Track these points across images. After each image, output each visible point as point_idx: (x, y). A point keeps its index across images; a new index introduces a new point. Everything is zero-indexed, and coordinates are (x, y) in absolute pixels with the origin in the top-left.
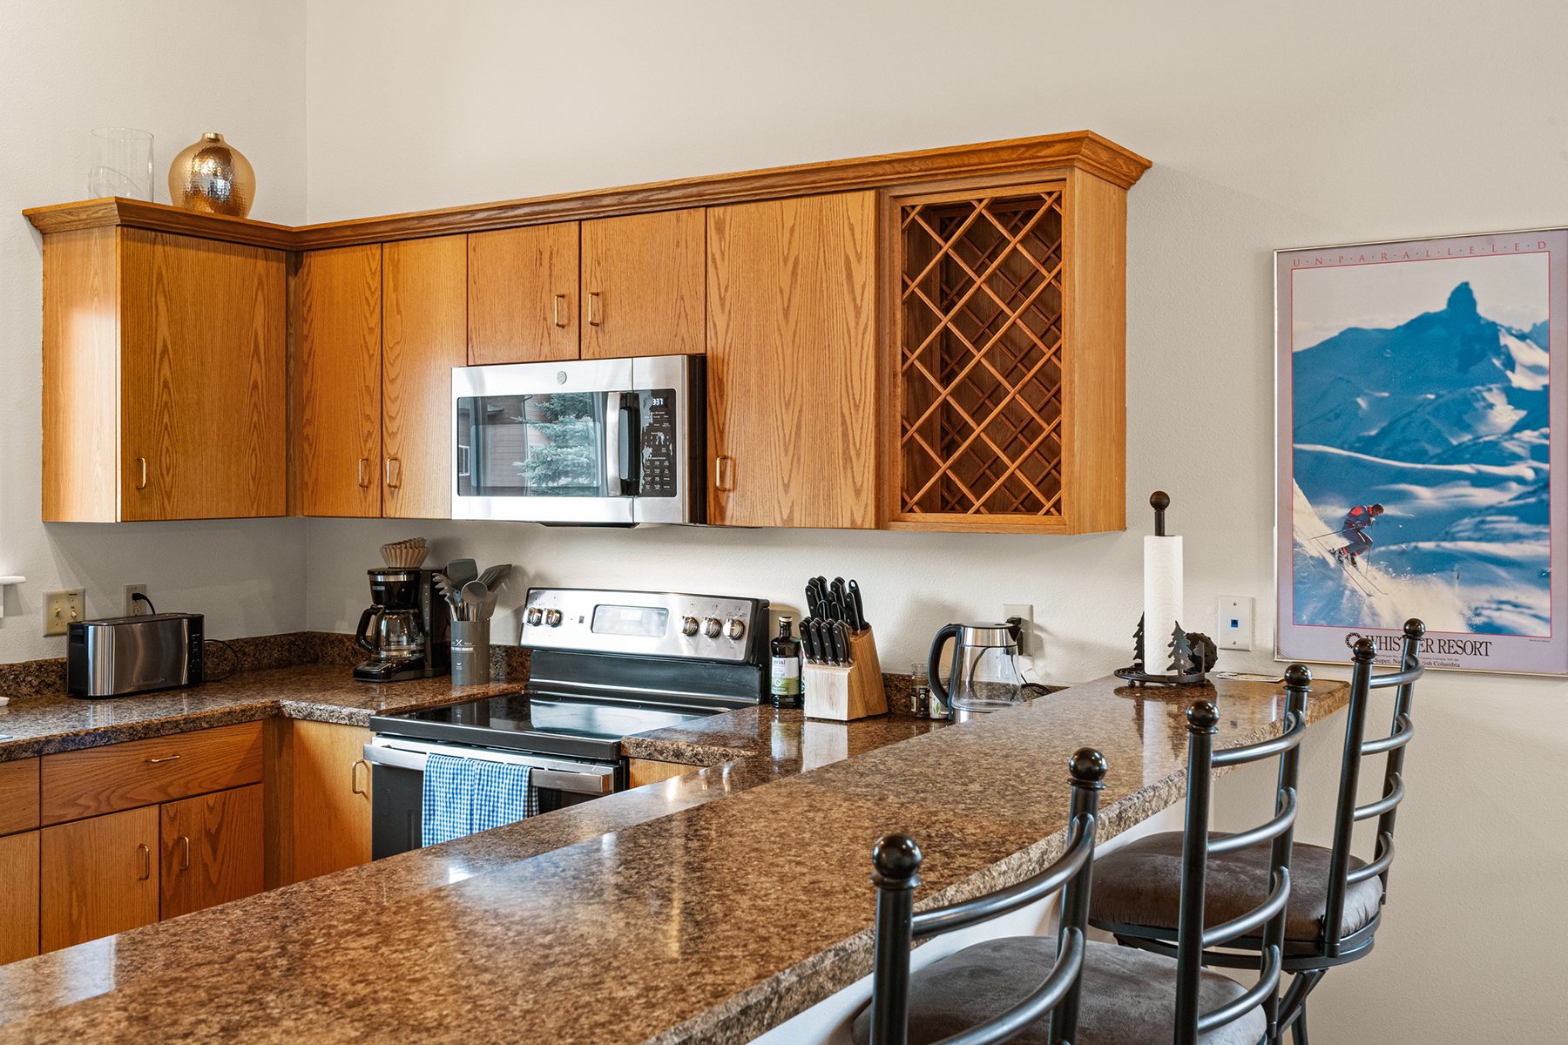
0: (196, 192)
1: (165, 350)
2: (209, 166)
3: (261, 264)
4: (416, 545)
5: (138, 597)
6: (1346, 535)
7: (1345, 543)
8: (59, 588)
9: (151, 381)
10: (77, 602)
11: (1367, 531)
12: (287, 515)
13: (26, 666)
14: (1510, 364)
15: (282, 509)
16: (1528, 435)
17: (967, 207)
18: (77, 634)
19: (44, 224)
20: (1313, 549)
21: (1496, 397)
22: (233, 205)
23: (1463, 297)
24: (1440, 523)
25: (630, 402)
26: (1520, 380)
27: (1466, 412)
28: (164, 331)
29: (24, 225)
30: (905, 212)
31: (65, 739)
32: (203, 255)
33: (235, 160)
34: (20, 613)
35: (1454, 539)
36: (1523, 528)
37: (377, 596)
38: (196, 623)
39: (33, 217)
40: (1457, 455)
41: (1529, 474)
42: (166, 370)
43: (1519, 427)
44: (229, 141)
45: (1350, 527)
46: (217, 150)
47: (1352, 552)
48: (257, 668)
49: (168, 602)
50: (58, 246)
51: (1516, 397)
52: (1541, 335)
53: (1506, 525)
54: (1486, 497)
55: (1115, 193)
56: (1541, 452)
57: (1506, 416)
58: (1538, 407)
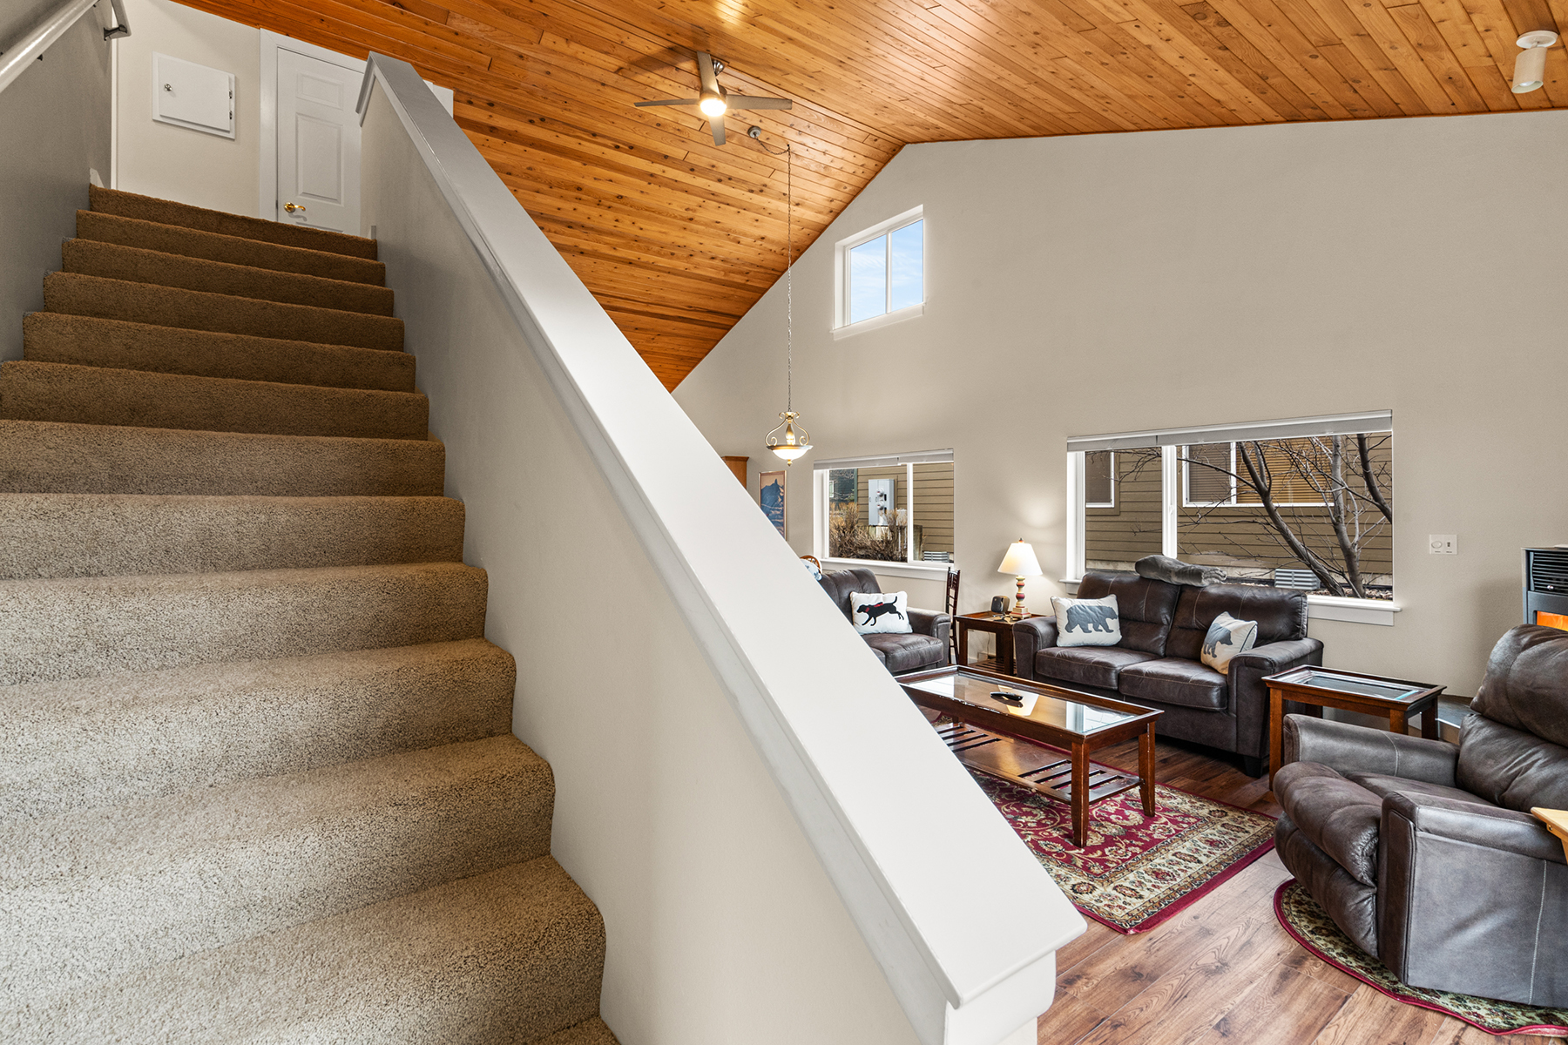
14: (780, 492)
16: (781, 503)
21: (779, 497)
23: (776, 481)
26: (781, 494)
40: (775, 506)
41: (782, 509)
52: (783, 488)
53: (780, 517)
54: (778, 512)
55: (742, 463)
56: (783, 506)
57: (780, 500)
58: (782, 498)
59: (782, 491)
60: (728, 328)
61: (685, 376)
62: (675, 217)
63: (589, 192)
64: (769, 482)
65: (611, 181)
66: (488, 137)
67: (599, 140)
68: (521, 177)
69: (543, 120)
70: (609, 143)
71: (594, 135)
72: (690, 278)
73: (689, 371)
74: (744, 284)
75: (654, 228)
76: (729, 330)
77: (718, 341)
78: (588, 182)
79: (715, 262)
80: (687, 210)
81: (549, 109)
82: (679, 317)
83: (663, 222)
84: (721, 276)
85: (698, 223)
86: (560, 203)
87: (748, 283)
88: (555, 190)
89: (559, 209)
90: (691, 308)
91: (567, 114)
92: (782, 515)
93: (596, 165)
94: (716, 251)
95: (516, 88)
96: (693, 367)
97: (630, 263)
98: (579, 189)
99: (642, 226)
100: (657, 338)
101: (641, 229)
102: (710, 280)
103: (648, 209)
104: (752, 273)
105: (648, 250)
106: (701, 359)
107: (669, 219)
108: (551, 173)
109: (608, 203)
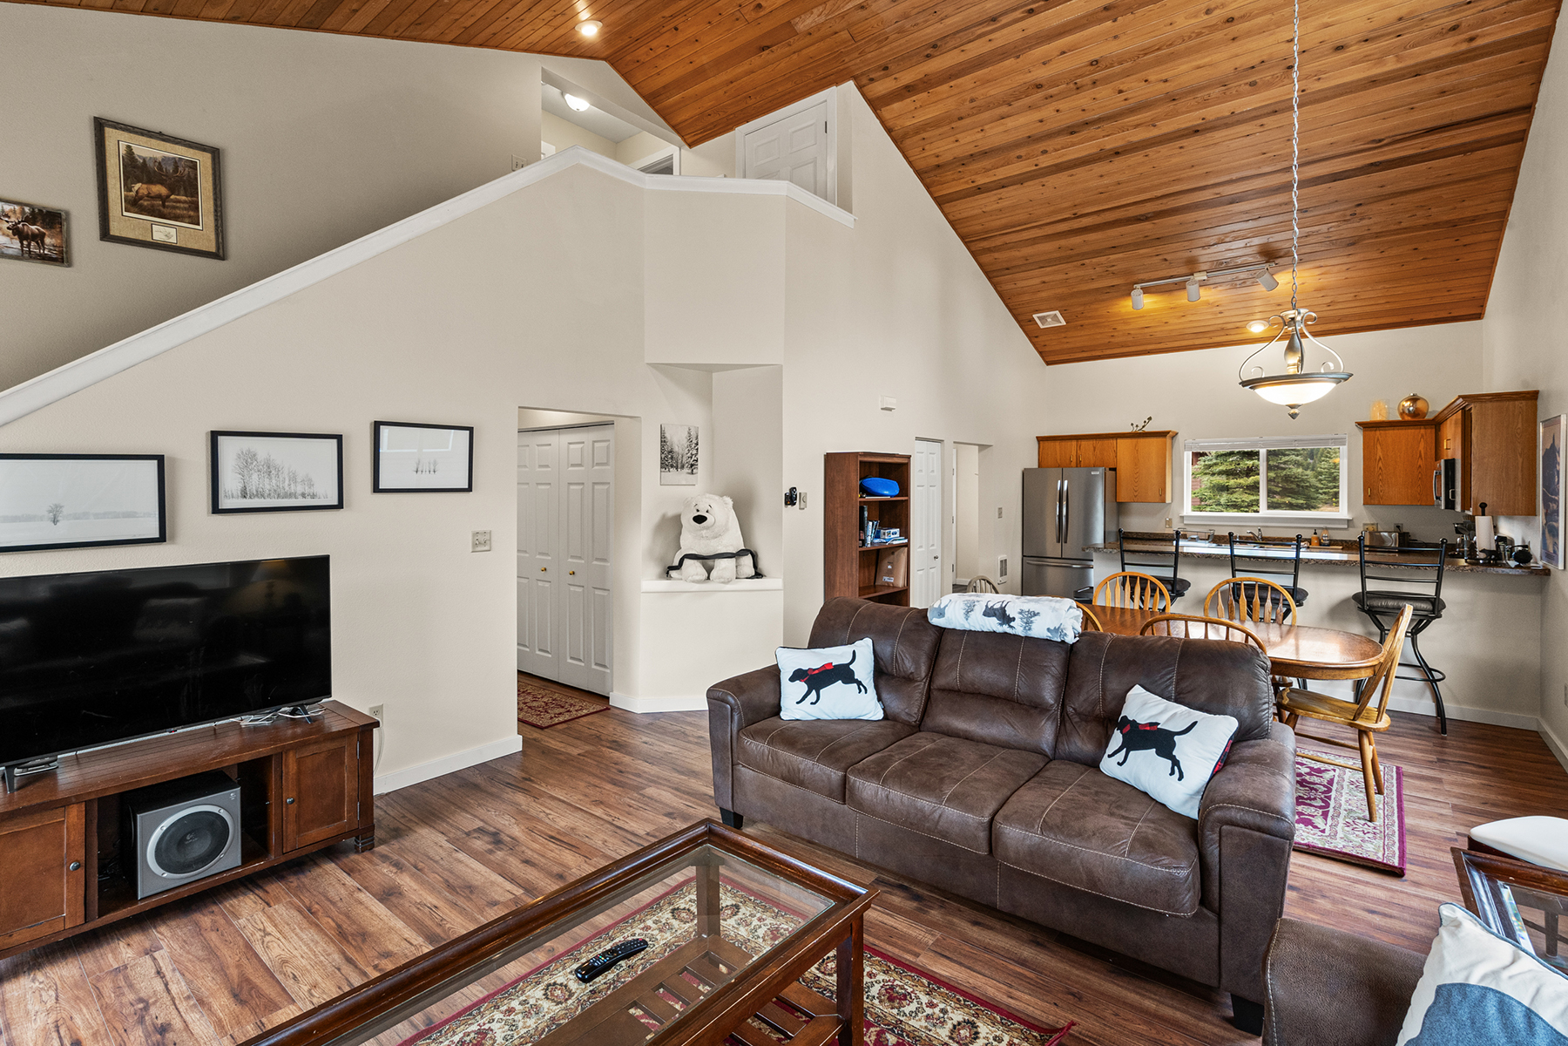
0: (1405, 411)
1: (1380, 458)
2: (1410, 404)
3: (1423, 431)
5: (1398, 527)
8: (1368, 522)
9: (1375, 468)
10: (1375, 527)
13: (1352, 541)
22: (1417, 413)
28: (1380, 453)
29: (1356, 428)
32: (1395, 431)
33: (1421, 401)
34: (1354, 527)
38: (1403, 535)
39: (1359, 425)
42: (1380, 464)
46: (1414, 398)
49: (1405, 529)
60: (1521, 138)
61: (1497, 250)
62: (1199, 35)
63: (1054, 82)
65: (1064, 53)
66: (914, 98)
67: (1004, 20)
68: (973, 115)
69: (935, 46)
70: (1018, 14)
71: (994, 19)
72: (1326, 99)
73: (1497, 240)
74: (1470, 50)
75: (1184, 67)
76: (1522, 140)
77: (1516, 170)
78: (1041, 74)
79: (1354, 51)
80: (1208, 12)
81: (932, 31)
82: (1372, 165)
83: (1190, 52)
84: (1391, 65)
85: (1244, 18)
86: (1037, 115)
88: (1016, 104)
89: (1041, 121)
90: (1378, 143)
91: (948, 21)
93: (1030, 48)
94: (1334, 34)
95: (887, 38)
96: (1501, 230)
97: (1197, 131)
98: (1039, 86)
99: (1164, 76)
100: (1361, 210)
101: (1166, 81)
102: (1373, 82)
103: (1146, 51)
105: (1206, 103)
107: (1191, 43)
108: (995, 91)
109: (1087, 80)
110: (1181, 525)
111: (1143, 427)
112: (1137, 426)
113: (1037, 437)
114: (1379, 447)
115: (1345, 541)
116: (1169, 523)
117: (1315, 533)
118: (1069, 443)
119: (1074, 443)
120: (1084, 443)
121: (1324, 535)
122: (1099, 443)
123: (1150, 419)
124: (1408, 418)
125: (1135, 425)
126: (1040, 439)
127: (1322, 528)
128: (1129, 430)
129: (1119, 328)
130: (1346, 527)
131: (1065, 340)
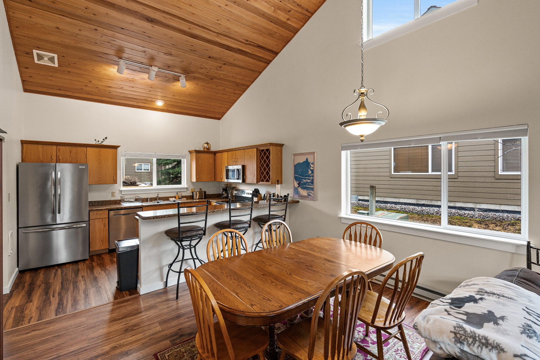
0: (205, 147)
1: (200, 164)
2: (206, 145)
3: (211, 155)
4: (227, 184)
5: (201, 189)
6: (298, 185)
7: (298, 186)
8: (192, 188)
10: (194, 190)
11: (300, 184)
12: (214, 181)
13: (189, 196)
14: (311, 167)
15: (214, 180)
16: (312, 174)
17: (264, 150)
18: (193, 193)
19: (190, 152)
20: (296, 186)
21: (309, 170)
22: (208, 149)
23: (307, 159)
24: (305, 184)
25: (238, 170)
26: (311, 168)
27: (307, 172)
28: (200, 162)
29: (188, 152)
30: (260, 150)
31: (187, 202)
32: (204, 155)
33: (209, 144)
34: (188, 190)
35: (306, 185)
36: (312, 184)
37: (223, 190)
38: (205, 192)
39: (189, 151)
40: (306, 176)
41: (312, 178)
42: (200, 167)
43: (311, 173)
44: (208, 142)
45: (299, 184)
46: (207, 143)
47: (299, 186)
48: (214, 197)
49: (203, 190)
50: (191, 154)
51: (311, 170)
52: (313, 164)
53: (310, 184)
54: (309, 181)
55: (279, 148)
56: (313, 176)
57: (310, 172)
58: (313, 171)
59: (312, 166)
60: (268, 62)
61: (239, 98)
64: (301, 159)
73: (241, 95)
74: (285, 23)
76: (268, 64)
77: (261, 73)
82: (239, 49)
87: (289, 22)
92: (312, 182)
96: (244, 92)
100: (223, 66)
104: (292, 12)
106: (248, 86)
110: (121, 195)
111: (102, 142)
112: (98, 141)
113: (21, 141)
114: (200, 160)
115: (186, 196)
116: (113, 194)
117: (177, 194)
118: (50, 147)
119: (54, 147)
120: (62, 148)
121: (179, 194)
122: (74, 149)
123: (106, 138)
124: (206, 150)
125: (97, 141)
126: (23, 142)
127: (179, 192)
128: (94, 143)
129: (94, 82)
130: (186, 190)
131: (50, 78)
